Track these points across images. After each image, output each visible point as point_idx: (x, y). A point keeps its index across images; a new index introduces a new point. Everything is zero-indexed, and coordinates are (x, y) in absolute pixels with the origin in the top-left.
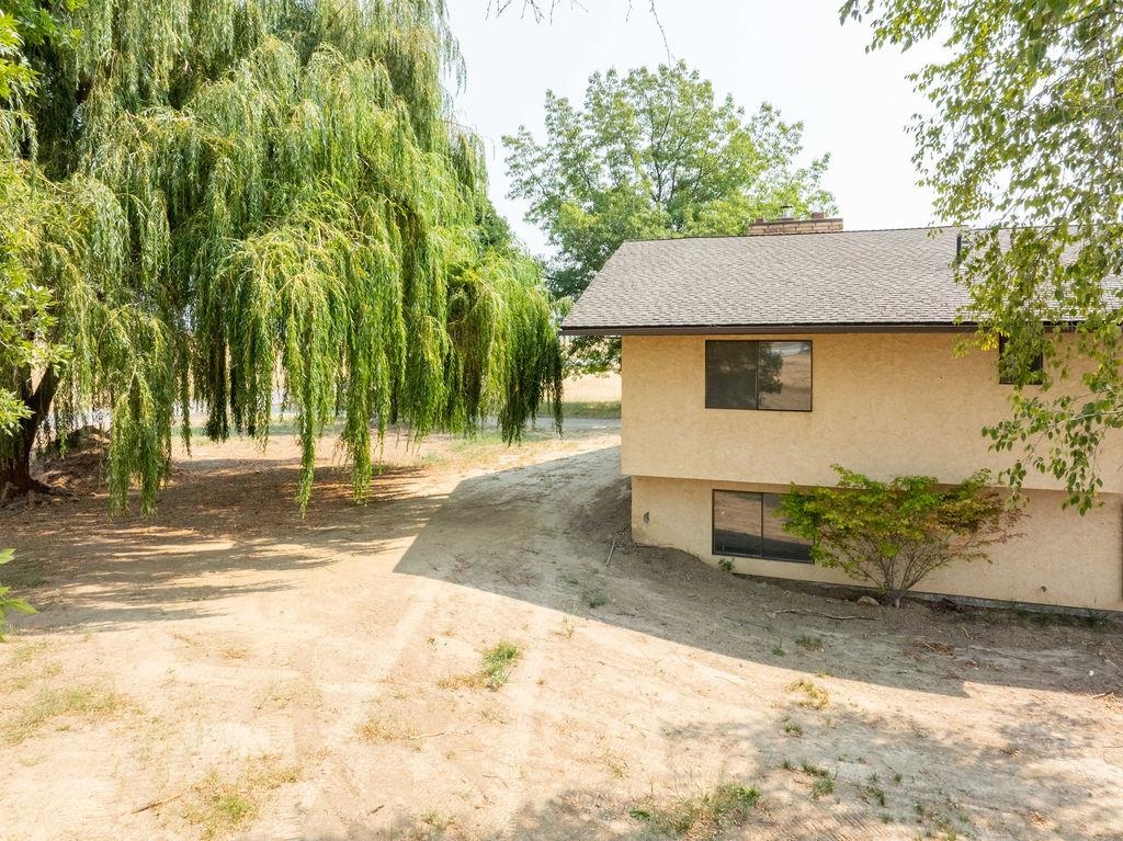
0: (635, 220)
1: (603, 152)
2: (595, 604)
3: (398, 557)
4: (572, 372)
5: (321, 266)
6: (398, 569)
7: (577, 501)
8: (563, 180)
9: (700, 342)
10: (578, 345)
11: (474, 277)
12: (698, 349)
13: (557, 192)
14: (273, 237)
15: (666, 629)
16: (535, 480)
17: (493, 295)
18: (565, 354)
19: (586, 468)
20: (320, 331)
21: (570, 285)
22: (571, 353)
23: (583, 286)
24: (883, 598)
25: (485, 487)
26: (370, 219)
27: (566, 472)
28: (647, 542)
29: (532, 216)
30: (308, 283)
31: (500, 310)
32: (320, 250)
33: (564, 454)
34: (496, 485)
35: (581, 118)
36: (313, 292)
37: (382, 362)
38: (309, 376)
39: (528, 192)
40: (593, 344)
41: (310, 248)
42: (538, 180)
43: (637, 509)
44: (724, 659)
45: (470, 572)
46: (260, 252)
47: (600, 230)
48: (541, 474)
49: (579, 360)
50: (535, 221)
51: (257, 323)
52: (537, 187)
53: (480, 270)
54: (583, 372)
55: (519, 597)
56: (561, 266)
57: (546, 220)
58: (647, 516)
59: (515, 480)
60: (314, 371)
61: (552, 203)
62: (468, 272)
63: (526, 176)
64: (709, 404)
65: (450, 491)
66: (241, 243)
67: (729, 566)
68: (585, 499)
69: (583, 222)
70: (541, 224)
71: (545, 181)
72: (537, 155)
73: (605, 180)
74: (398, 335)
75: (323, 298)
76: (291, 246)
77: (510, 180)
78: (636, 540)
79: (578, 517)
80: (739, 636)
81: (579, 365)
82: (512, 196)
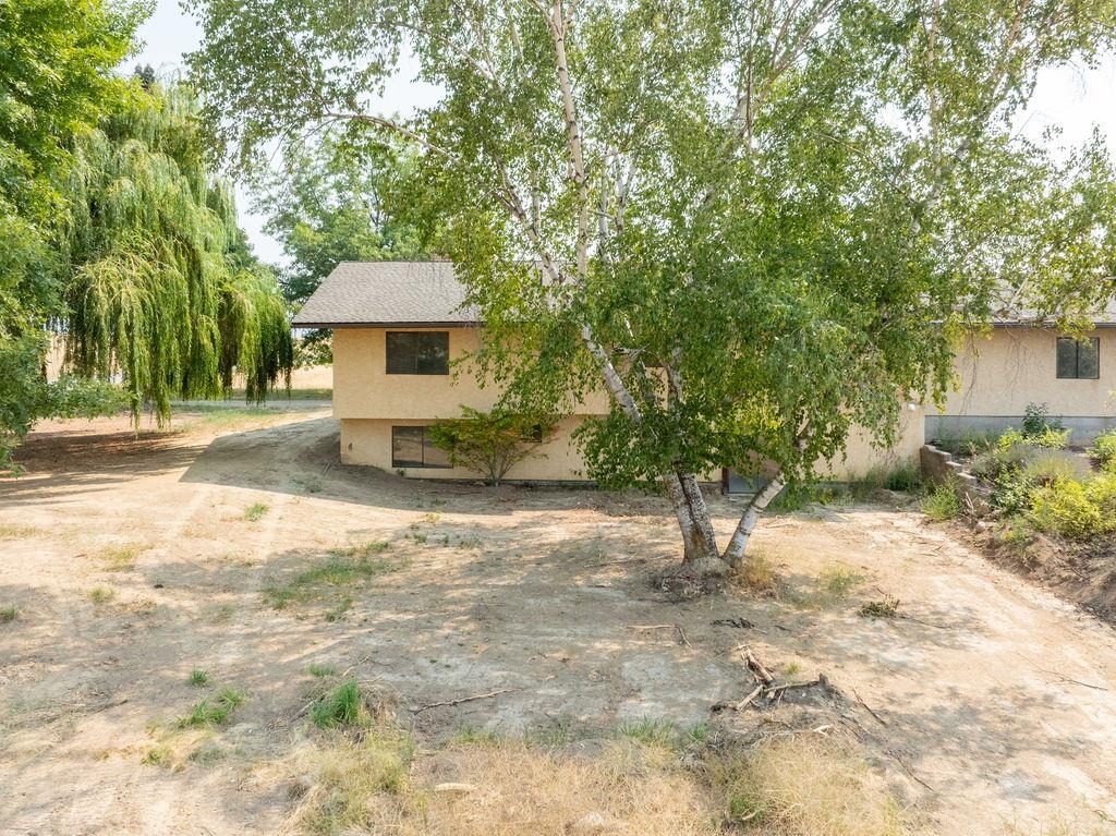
0: (354, 241)
1: (332, 179)
2: (313, 490)
3: (180, 475)
4: (305, 363)
5: (136, 284)
6: (180, 481)
7: (306, 444)
8: (297, 200)
9: (382, 333)
10: (310, 339)
11: (231, 288)
12: (381, 336)
13: (291, 210)
14: (102, 265)
15: (357, 500)
16: (273, 435)
17: (246, 301)
18: (297, 347)
19: (312, 428)
20: (137, 325)
21: (301, 289)
22: (303, 347)
23: (312, 290)
24: (489, 484)
25: (234, 440)
26: (164, 253)
27: (297, 430)
28: (350, 463)
29: (269, 229)
30: (130, 295)
31: (250, 309)
32: (134, 273)
33: (296, 421)
34: (244, 439)
35: (312, 152)
36: (133, 300)
37: (175, 344)
38: (132, 352)
39: (266, 209)
40: (323, 339)
41: (129, 272)
42: (275, 200)
43: (344, 444)
44: (386, 509)
45: (232, 480)
46: (97, 274)
47: (326, 248)
48: (279, 432)
49: (310, 353)
50: (271, 233)
51: (98, 319)
52: (274, 206)
53: (234, 283)
54: (315, 363)
55: (265, 489)
56: (294, 273)
57: (281, 233)
58: (350, 446)
59: (258, 436)
60: (136, 349)
61: (286, 220)
62: (227, 285)
63: (264, 196)
64: (389, 371)
65: (209, 443)
66: (81, 268)
67: (402, 473)
68: (311, 443)
69: (313, 240)
70: (277, 235)
71: (280, 201)
72: (273, 179)
73: (332, 202)
74: (187, 327)
75: (138, 303)
76: (115, 269)
77: (251, 198)
78: (344, 462)
79: (305, 453)
80: (400, 502)
81: (310, 357)
82: (251, 212)
